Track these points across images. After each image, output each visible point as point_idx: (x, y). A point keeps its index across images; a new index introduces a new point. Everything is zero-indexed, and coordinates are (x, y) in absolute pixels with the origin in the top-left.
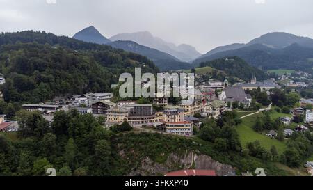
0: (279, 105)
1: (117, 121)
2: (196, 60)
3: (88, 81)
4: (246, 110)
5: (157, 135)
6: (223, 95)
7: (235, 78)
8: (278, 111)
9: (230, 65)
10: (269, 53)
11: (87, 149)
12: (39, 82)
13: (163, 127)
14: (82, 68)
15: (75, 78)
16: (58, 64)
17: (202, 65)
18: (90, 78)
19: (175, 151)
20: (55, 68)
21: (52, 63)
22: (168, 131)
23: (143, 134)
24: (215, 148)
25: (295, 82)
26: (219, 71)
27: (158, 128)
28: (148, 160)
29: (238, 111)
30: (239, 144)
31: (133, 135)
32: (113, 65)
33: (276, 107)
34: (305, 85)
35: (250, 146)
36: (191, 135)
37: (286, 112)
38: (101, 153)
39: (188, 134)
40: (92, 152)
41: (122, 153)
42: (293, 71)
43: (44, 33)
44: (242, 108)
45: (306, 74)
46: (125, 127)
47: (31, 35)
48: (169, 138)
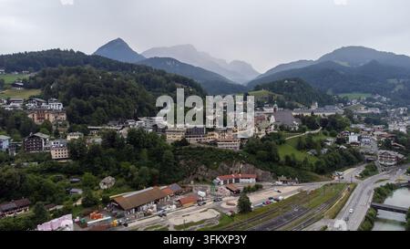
0: (329, 129)
1: (176, 139)
2: (253, 81)
3: (137, 106)
4: (292, 132)
5: (211, 149)
6: (273, 119)
7: (295, 103)
8: (325, 134)
9: (290, 89)
10: (342, 73)
11: (155, 158)
12: (95, 107)
13: (215, 143)
14: (132, 94)
15: (126, 102)
16: (110, 89)
17: (257, 88)
18: (140, 103)
19: (225, 160)
20: (108, 93)
21: (104, 88)
22: (219, 146)
23: (199, 148)
24: (258, 159)
25: (367, 109)
26: (277, 95)
27: (210, 143)
28: (203, 167)
29: (284, 133)
30: (278, 156)
31: (190, 149)
32: (157, 89)
33: (325, 131)
34: (378, 111)
35: (287, 158)
36: (238, 149)
37: (333, 135)
38: (167, 160)
39: (236, 148)
40: (159, 160)
41: (182, 162)
42: (369, 95)
43: (72, 51)
44: (288, 130)
45: (384, 99)
46: (184, 142)
47: (60, 55)
48: (221, 151)
